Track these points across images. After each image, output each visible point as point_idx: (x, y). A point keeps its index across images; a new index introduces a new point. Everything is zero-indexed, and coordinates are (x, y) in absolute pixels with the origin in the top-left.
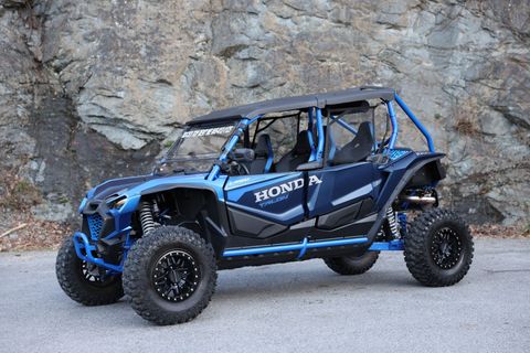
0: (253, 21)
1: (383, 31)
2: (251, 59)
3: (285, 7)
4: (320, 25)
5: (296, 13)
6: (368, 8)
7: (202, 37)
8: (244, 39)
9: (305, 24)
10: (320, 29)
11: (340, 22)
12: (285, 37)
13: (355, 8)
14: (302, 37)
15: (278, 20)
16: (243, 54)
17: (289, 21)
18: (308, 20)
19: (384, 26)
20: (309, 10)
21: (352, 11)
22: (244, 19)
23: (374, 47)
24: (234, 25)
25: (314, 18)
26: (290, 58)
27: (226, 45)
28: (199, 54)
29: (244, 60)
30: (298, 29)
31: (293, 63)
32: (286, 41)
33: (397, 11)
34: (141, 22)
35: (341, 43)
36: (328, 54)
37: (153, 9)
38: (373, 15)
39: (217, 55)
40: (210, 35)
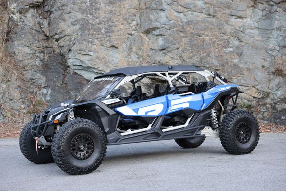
0: (162, 14)
1: (233, 20)
2: (161, 35)
3: (180, 7)
4: (199, 17)
5: (186, 10)
6: (225, 7)
7: (134, 23)
8: (157, 24)
9: (190, 16)
10: (198, 19)
11: (209, 15)
12: (180, 23)
13: (218, 8)
14: (189, 23)
15: (176, 14)
16: (157, 32)
17: (182, 14)
18: (192, 14)
19: (234, 17)
20: (193, 9)
21: (216, 9)
22: (157, 13)
23: (228, 28)
24: (152, 17)
25: (195, 13)
26: (182, 34)
27: (147, 27)
28: (133, 32)
29: (157, 35)
30: (187, 19)
31: (184, 37)
32: (180, 25)
33: (241, 9)
34: (102, 14)
35: (210, 26)
36: (203, 32)
37: (109, 8)
38: (228, 11)
39: (142, 33)
40: (139, 22)
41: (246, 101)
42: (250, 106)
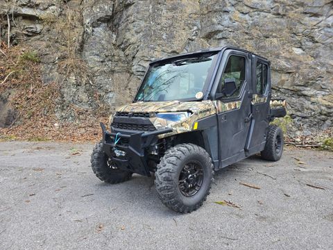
0: (226, 17)
1: (307, 19)
2: (223, 38)
3: (245, 7)
4: (266, 17)
5: (252, 11)
6: (298, 5)
7: (195, 28)
8: (220, 27)
9: (257, 17)
10: (266, 20)
11: (279, 14)
12: (244, 25)
13: (289, 5)
14: (255, 25)
15: (240, 15)
16: (220, 35)
17: (247, 15)
18: (259, 14)
19: (308, 15)
20: (260, 8)
21: (287, 7)
22: (220, 16)
23: (300, 29)
24: (214, 20)
25: (262, 13)
26: (247, 37)
27: (209, 30)
28: (194, 38)
29: (219, 39)
30: (252, 20)
31: (249, 39)
32: (244, 27)
33: (318, 5)
34: (164, 21)
35: (279, 27)
36: (271, 33)
37: (170, 14)
38: (301, 9)
39: (203, 38)
40: (200, 26)
41: (323, 108)
42: (329, 113)
